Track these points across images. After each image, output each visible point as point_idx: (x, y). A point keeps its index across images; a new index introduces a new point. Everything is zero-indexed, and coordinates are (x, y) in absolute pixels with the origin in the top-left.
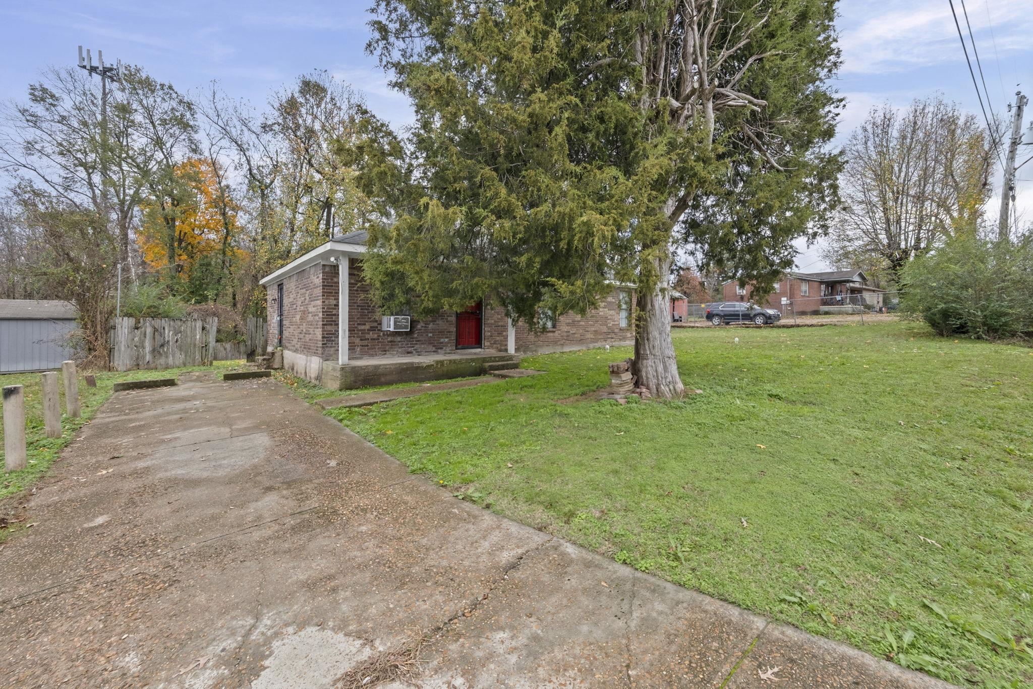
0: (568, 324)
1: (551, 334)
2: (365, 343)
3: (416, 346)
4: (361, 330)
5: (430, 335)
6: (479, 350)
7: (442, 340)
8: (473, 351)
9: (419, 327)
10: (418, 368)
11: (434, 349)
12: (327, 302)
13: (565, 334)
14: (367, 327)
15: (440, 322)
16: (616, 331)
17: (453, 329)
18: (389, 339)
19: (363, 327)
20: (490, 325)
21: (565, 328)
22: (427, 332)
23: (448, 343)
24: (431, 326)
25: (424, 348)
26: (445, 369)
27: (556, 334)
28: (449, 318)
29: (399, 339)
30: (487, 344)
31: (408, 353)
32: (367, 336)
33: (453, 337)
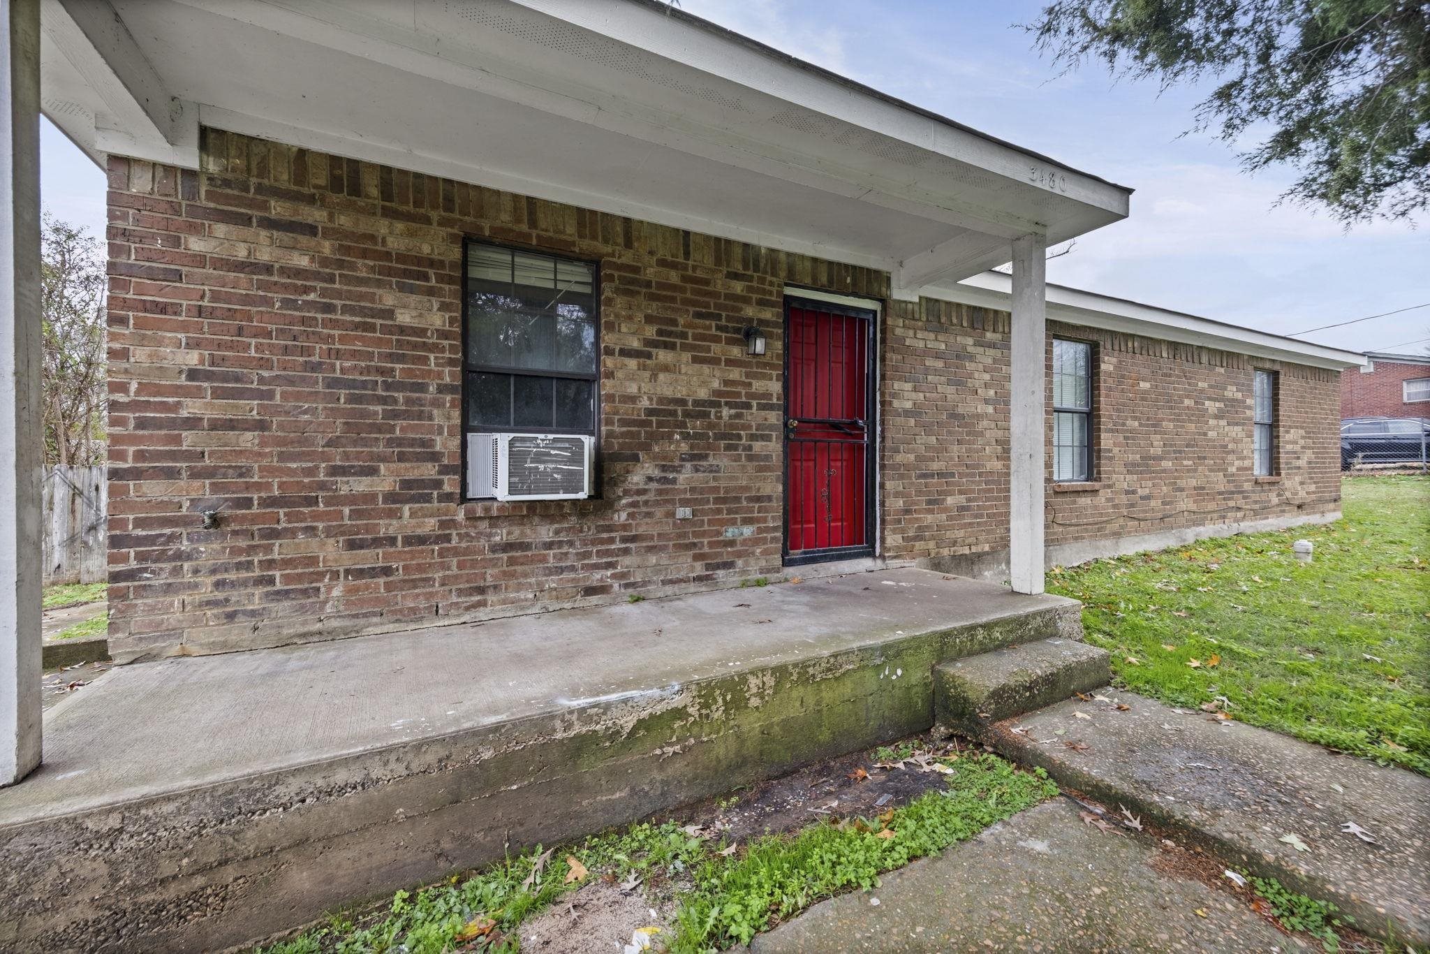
0: (1131, 468)
1: (1084, 501)
2: (368, 558)
3: (625, 562)
4: (352, 499)
5: (683, 512)
6: (865, 564)
7: (730, 533)
8: (846, 566)
9: (636, 479)
10: (580, 746)
11: (699, 569)
12: (140, 355)
13: (1124, 499)
14: (385, 482)
15: (721, 460)
16: (1247, 486)
17: (774, 487)
18: (501, 535)
19: (360, 485)
20: (903, 472)
21: (1123, 481)
22: (667, 497)
23: (756, 541)
24: (685, 477)
25: (658, 569)
26: (751, 723)
27: (1101, 499)
28: (758, 446)
29: (545, 532)
30: (893, 540)
31: (590, 591)
32: (387, 527)
33: (774, 519)
